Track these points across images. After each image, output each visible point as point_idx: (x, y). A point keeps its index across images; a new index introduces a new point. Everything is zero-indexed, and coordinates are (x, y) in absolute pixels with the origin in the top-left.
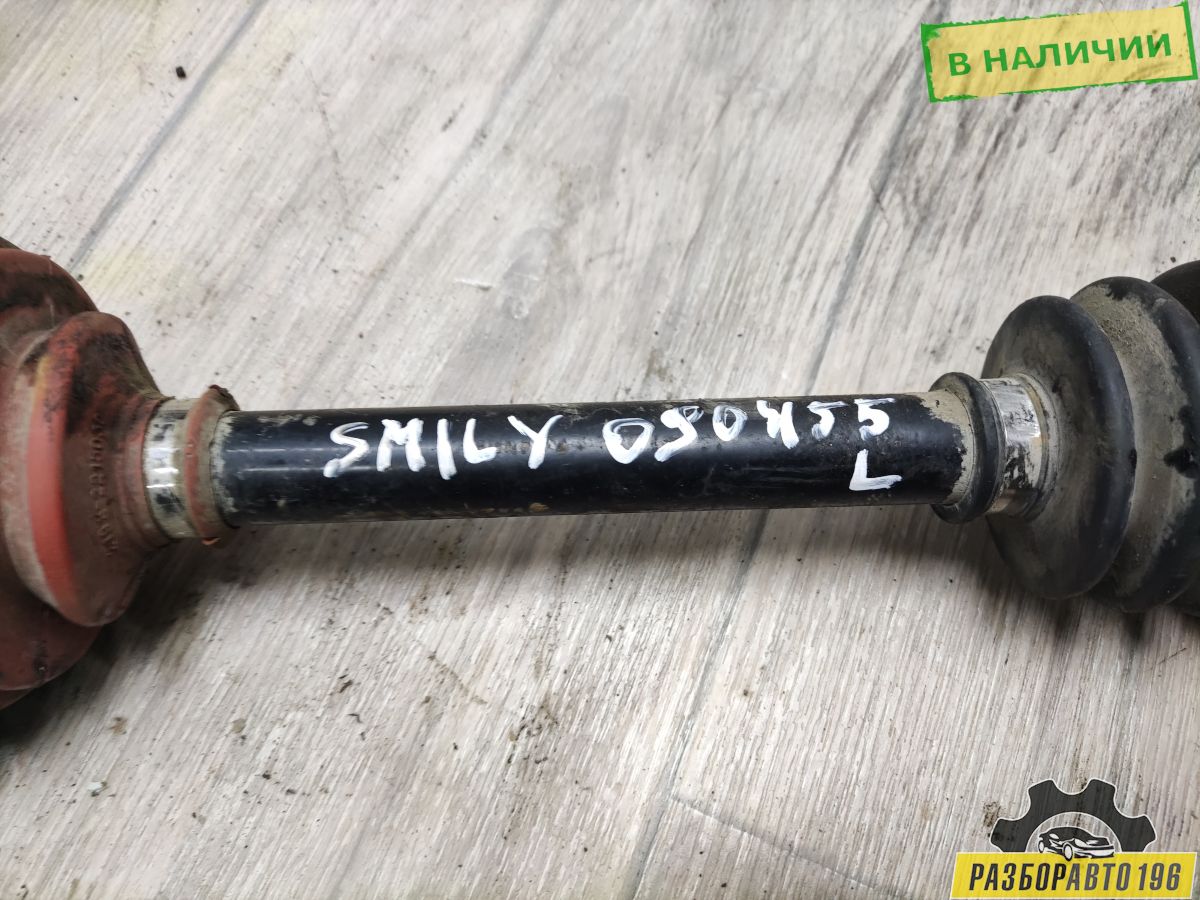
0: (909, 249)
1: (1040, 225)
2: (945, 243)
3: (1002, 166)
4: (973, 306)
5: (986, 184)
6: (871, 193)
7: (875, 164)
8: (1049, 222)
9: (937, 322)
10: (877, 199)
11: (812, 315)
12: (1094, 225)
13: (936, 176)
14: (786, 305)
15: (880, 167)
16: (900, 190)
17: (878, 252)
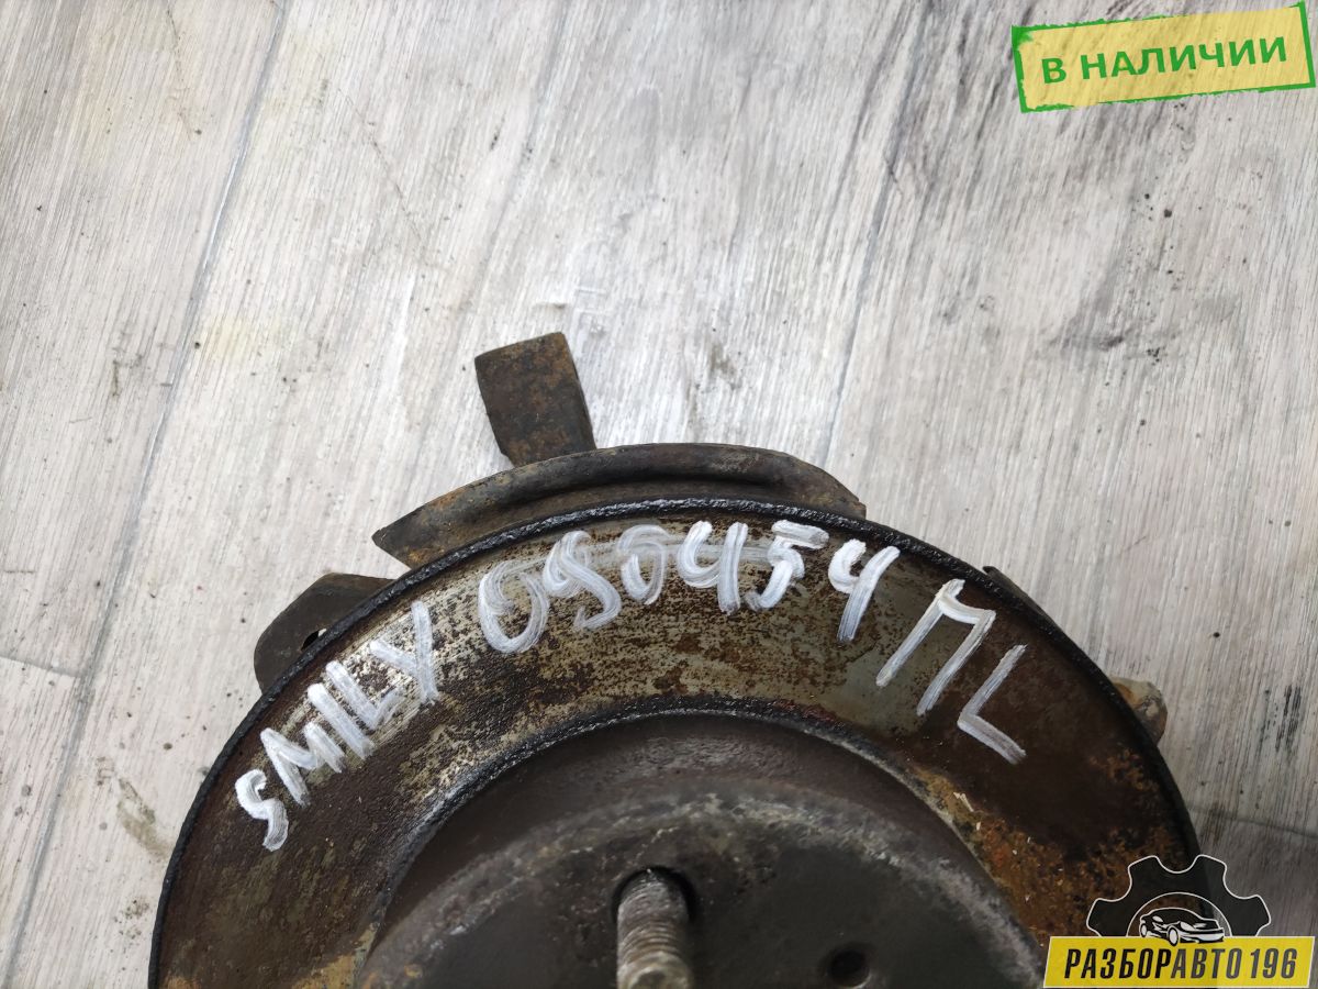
0: (921, 219)
1: (1033, 178)
2: (951, 208)
3: (999, 122)
4: (977, 267)
5: (985, 144)
6: (885, 165)
7: (887, 135)
8: (1041, 174)
9: (947, 286)
10: (891, 172)
11: (843, 294)
12: (1079, 171)
13: (941, 140)
14: (820, 289)
15: (892, 138)
16: (909, 158)
17: (895, 225)
